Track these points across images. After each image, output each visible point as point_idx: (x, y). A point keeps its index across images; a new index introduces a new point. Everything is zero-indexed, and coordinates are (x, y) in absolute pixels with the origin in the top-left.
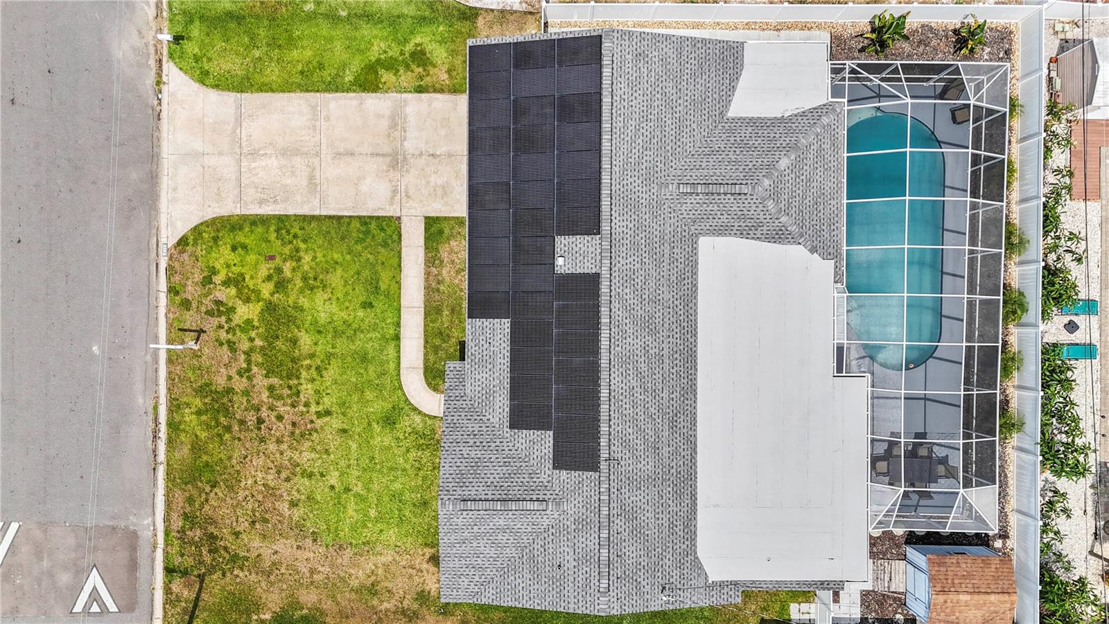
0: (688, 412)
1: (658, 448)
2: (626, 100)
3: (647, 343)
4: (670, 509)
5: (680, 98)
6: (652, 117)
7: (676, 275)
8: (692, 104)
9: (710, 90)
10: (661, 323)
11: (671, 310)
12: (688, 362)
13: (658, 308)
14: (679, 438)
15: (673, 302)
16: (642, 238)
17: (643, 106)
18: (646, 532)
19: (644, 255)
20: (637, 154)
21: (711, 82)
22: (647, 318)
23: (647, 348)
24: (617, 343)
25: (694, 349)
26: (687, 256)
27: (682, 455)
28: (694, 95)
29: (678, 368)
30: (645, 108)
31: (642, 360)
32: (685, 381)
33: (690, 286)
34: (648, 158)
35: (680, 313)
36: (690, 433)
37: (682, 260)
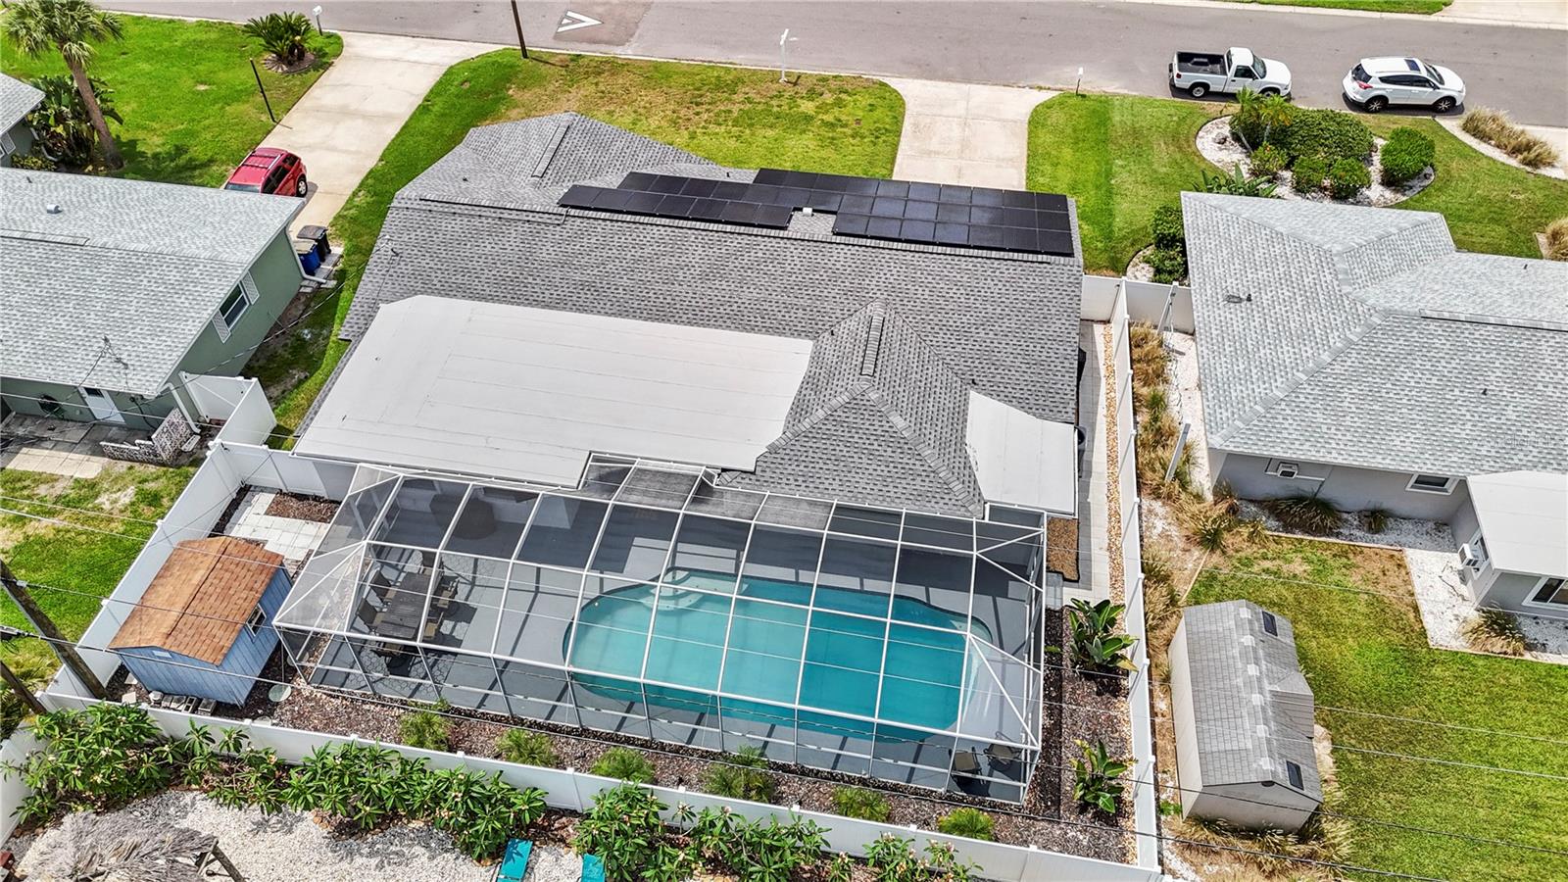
0: (596, 304)
1: (562, 267)
2: (993, 274)
3: (693, 269)
4: (486, 272)
5: (996, 335)
6: (972, 301)
7: (770, 309)
8: (987, 349)
9: (1007, 372)
10: (714, 287)
11: (727, 299)
12: (658, 311)
13: (733, 285)
14: (568, 290)
15: (737, 302)
16: (821, 276)
17: (986, 292)
18: (469, 244)
19: (800, 276)
20: (926, 281)
21: (1017, 374)
22: (722, 272)
23: (686, 268)
24: (700, 237)
25: (672, 320)
26: (791, 323)
27: (547, 292)
28: (999, 352)
29: (653, 299)
30: (983, 294)
31: (673, 262)
32: (635, 306)
33: (753, 323)
34: (920, 291)
35: (721, 308)
36: (570, 303)
37: (787, 318)
